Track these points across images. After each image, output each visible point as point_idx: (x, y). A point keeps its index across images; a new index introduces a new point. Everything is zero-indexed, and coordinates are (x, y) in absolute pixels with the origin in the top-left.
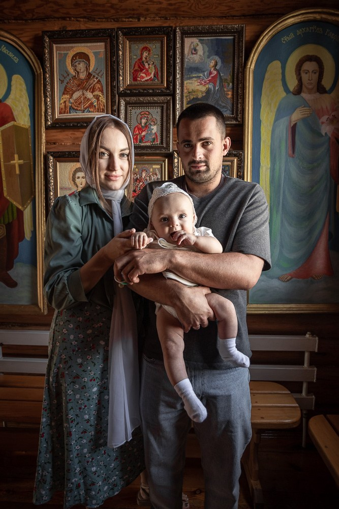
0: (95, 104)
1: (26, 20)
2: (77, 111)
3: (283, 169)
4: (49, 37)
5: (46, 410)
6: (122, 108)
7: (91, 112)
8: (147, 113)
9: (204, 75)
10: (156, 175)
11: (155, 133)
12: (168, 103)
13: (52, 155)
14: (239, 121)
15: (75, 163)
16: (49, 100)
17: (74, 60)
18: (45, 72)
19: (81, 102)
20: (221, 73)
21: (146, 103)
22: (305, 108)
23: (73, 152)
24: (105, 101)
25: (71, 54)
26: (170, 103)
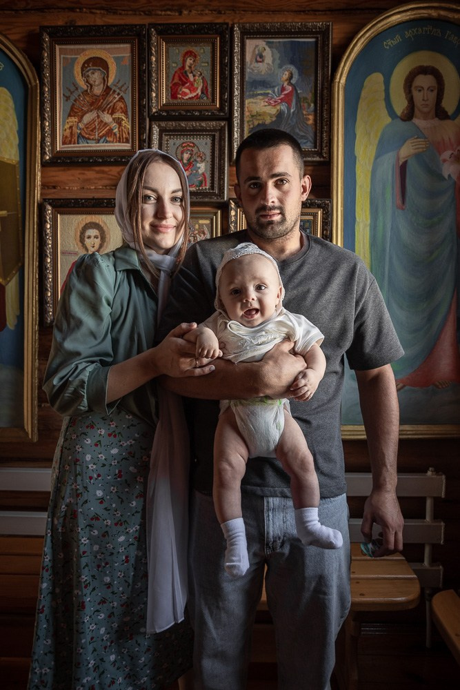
0: (116, 130)
1: (16, 11)
2: (88, 141)
3: (389, 226)
4: (50, 35)
5: (47, 570)
6: (155, 137)
7: (110, 142)
8: (192, 145)
9: (274, 92)
10: (204, 234)
11: (203, 174)
12: (222, 130)
13: (50, 204)
14: (324, 157)
15: (84, 216)
16: (47, 124)
17: (86, 68)
18: (42, 84)
19: (95, 128)
20: (298, 89)
21: (190, 131)
22: (419, 140)
23: (82, 199)
24: (130, 127)
25: (82, 59)
26: (225, 130)
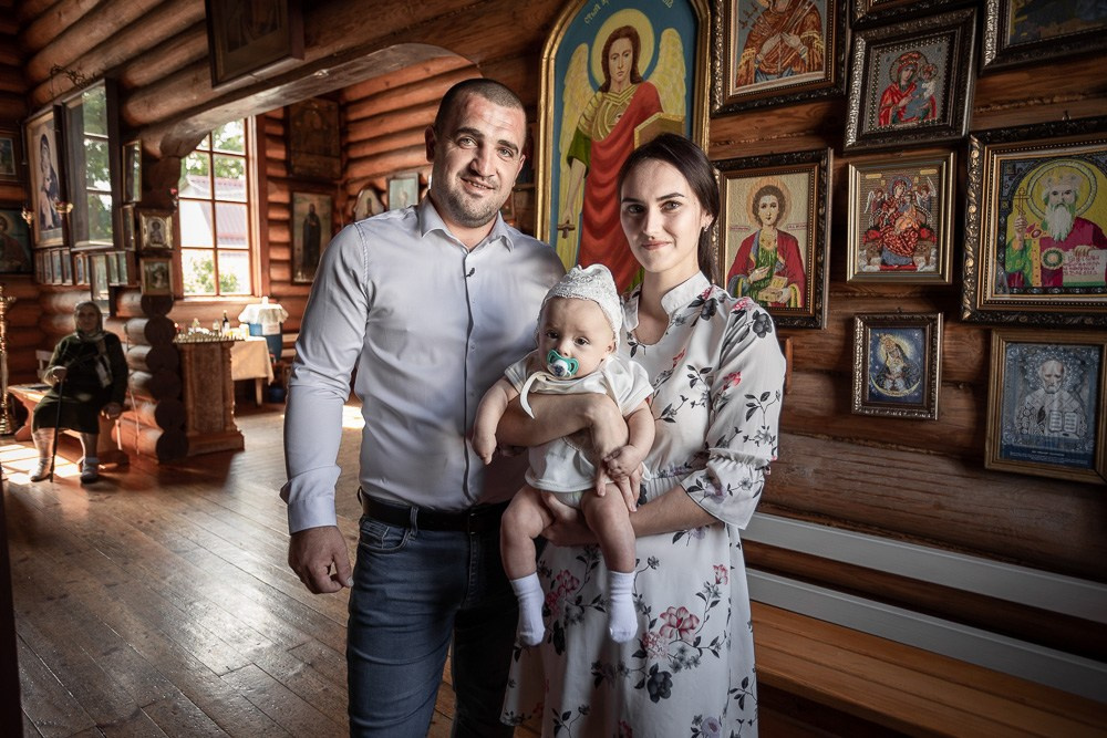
0: (805, 56)
2: (768, 77)
6: (860, 54)
7: (796, 73)
8: (916, 56)
10: (927, 190)
11: (931, 99)
12: (967, 24)
13: (718, 168)
15: (760, 178)
16: (719, 64)
21: (914, 35)
23: (755, 157)
24: (823, 47)
26: (972, 22)
